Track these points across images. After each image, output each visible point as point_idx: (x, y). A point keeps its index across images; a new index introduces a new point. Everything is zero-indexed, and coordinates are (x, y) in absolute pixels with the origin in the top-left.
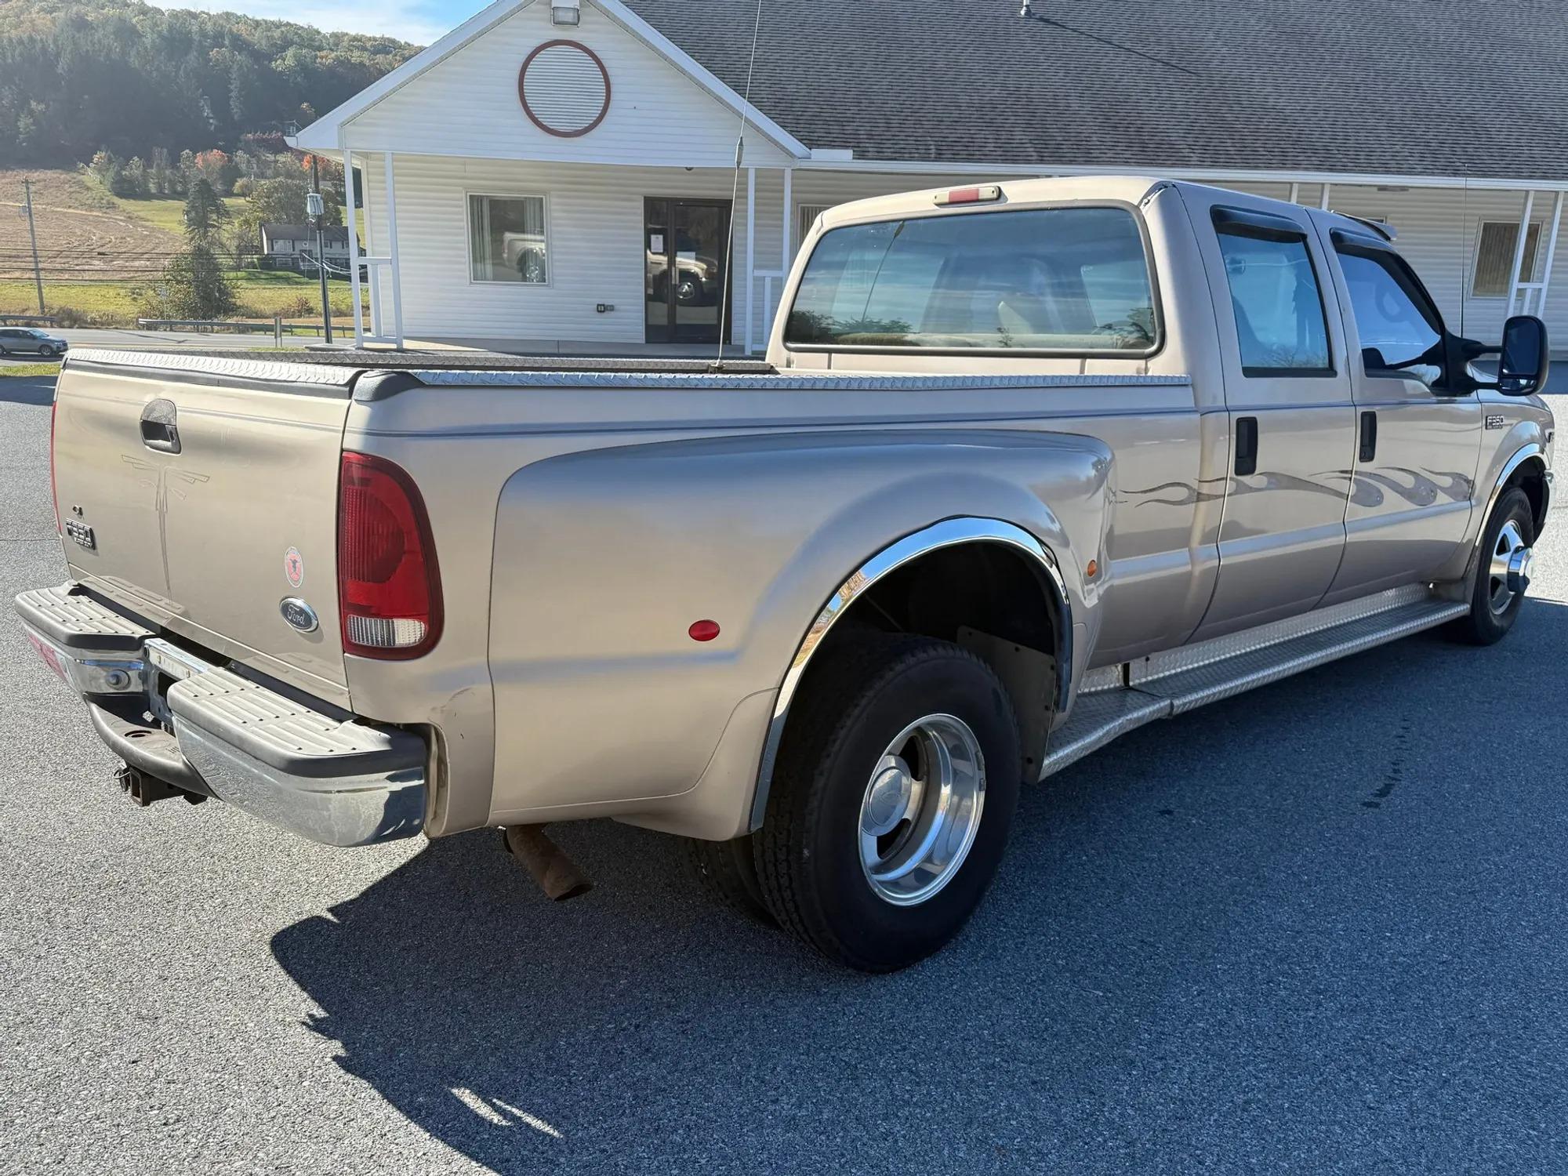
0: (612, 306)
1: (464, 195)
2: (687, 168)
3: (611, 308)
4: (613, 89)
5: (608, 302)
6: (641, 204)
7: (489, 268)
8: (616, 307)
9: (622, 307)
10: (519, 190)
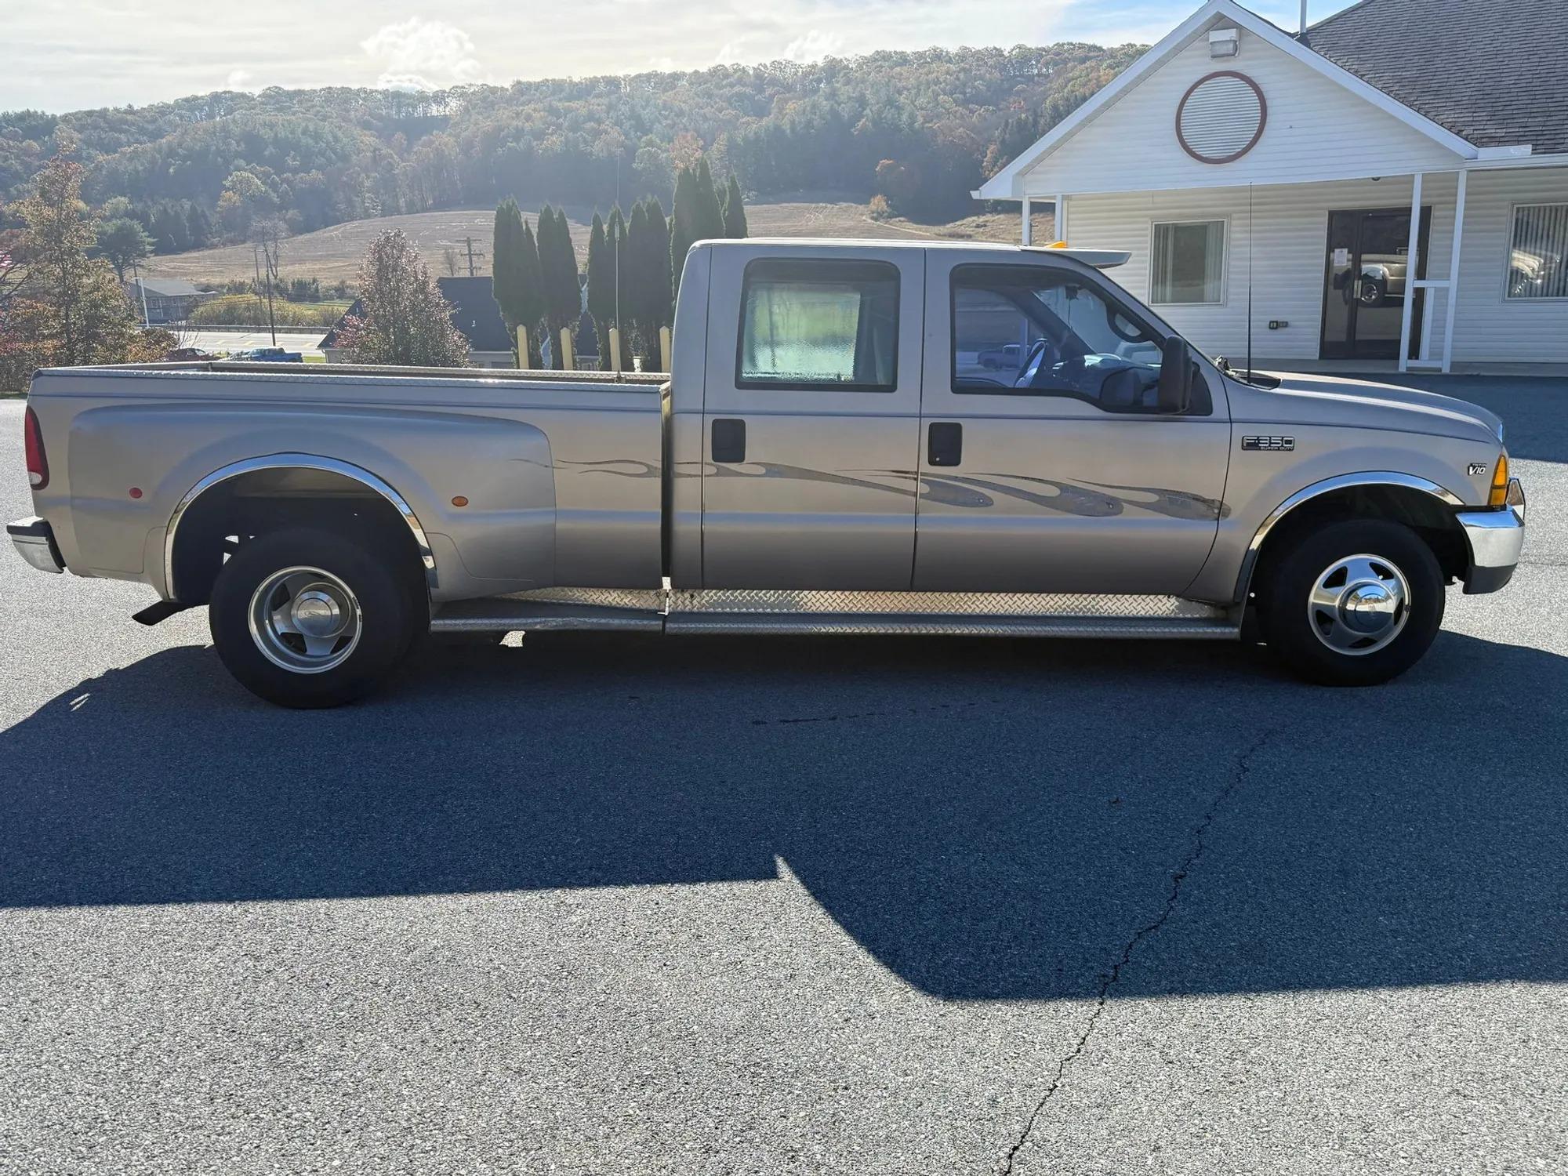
0: (1287, 323)
1: (1149, 226)
2: (1373, 179)
3: (1286, 325)
4: (1269, 111)
5: (1280, 318)
6: (1325, 219)
7: (1169, 290)
8: (1291, 323)
9: (1297, 323)
10: (1203, 216)
